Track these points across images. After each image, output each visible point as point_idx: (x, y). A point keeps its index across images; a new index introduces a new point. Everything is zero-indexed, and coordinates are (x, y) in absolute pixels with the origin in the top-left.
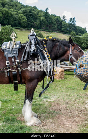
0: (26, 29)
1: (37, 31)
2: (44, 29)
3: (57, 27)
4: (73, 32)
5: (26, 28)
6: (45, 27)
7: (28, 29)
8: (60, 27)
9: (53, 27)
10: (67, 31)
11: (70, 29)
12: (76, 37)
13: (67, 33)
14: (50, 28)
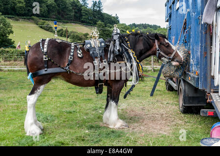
0: (24, 19)
1: (43, 21)
2: (53, 18)
3: (75, 16)
4: (99, 22)
5: (25, 17)
6: (54, 15)
7: (28, 19)
8: (78, 15)
9: (68, 14)
10: (90, 22)
11: (94, 18)
12: (105, 30)
13: (91, 23)
14: (62, 16)
